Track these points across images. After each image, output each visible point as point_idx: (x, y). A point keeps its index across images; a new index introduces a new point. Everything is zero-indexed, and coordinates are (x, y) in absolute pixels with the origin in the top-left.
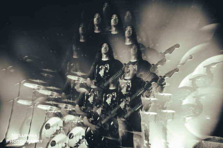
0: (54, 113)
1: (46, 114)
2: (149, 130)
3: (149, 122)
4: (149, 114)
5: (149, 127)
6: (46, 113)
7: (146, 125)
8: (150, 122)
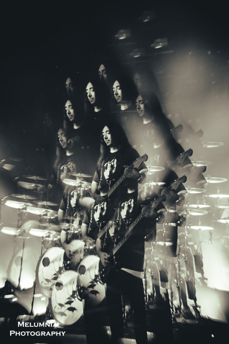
0: (52, 241)
1: (43, 243)
2: (202, 255)
3: (200, 242)
4: (200, 229)
5: (201, 250)
6: (42, 240)
7: (196, 247)
8: (203, 242)
